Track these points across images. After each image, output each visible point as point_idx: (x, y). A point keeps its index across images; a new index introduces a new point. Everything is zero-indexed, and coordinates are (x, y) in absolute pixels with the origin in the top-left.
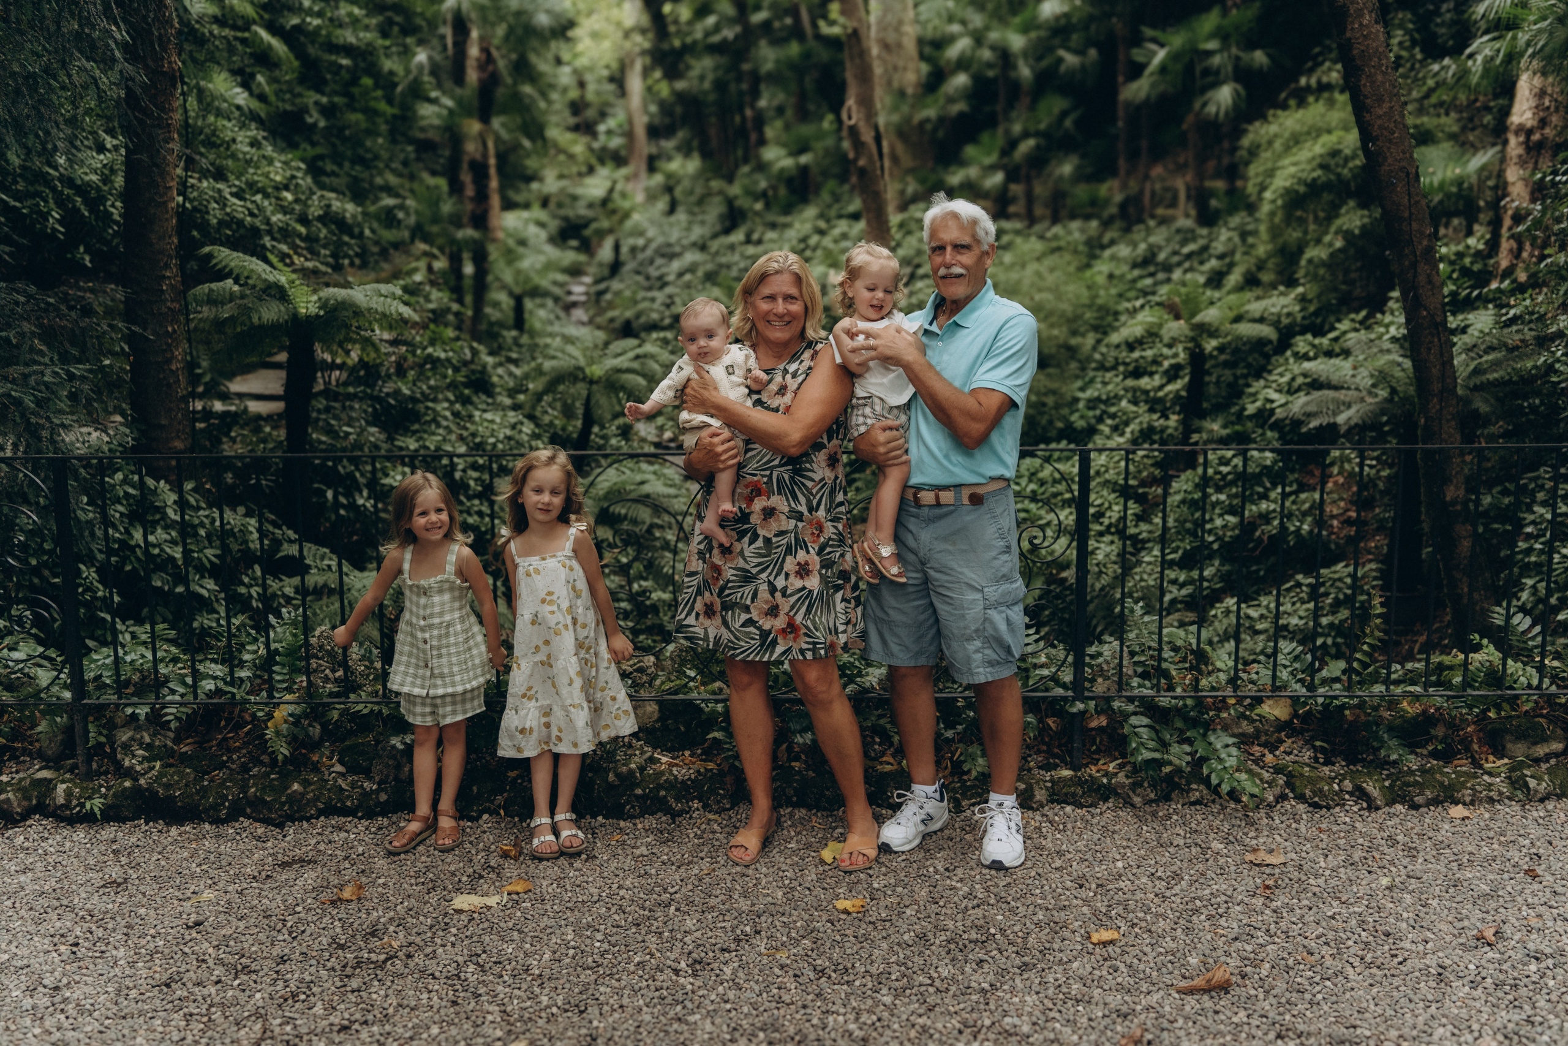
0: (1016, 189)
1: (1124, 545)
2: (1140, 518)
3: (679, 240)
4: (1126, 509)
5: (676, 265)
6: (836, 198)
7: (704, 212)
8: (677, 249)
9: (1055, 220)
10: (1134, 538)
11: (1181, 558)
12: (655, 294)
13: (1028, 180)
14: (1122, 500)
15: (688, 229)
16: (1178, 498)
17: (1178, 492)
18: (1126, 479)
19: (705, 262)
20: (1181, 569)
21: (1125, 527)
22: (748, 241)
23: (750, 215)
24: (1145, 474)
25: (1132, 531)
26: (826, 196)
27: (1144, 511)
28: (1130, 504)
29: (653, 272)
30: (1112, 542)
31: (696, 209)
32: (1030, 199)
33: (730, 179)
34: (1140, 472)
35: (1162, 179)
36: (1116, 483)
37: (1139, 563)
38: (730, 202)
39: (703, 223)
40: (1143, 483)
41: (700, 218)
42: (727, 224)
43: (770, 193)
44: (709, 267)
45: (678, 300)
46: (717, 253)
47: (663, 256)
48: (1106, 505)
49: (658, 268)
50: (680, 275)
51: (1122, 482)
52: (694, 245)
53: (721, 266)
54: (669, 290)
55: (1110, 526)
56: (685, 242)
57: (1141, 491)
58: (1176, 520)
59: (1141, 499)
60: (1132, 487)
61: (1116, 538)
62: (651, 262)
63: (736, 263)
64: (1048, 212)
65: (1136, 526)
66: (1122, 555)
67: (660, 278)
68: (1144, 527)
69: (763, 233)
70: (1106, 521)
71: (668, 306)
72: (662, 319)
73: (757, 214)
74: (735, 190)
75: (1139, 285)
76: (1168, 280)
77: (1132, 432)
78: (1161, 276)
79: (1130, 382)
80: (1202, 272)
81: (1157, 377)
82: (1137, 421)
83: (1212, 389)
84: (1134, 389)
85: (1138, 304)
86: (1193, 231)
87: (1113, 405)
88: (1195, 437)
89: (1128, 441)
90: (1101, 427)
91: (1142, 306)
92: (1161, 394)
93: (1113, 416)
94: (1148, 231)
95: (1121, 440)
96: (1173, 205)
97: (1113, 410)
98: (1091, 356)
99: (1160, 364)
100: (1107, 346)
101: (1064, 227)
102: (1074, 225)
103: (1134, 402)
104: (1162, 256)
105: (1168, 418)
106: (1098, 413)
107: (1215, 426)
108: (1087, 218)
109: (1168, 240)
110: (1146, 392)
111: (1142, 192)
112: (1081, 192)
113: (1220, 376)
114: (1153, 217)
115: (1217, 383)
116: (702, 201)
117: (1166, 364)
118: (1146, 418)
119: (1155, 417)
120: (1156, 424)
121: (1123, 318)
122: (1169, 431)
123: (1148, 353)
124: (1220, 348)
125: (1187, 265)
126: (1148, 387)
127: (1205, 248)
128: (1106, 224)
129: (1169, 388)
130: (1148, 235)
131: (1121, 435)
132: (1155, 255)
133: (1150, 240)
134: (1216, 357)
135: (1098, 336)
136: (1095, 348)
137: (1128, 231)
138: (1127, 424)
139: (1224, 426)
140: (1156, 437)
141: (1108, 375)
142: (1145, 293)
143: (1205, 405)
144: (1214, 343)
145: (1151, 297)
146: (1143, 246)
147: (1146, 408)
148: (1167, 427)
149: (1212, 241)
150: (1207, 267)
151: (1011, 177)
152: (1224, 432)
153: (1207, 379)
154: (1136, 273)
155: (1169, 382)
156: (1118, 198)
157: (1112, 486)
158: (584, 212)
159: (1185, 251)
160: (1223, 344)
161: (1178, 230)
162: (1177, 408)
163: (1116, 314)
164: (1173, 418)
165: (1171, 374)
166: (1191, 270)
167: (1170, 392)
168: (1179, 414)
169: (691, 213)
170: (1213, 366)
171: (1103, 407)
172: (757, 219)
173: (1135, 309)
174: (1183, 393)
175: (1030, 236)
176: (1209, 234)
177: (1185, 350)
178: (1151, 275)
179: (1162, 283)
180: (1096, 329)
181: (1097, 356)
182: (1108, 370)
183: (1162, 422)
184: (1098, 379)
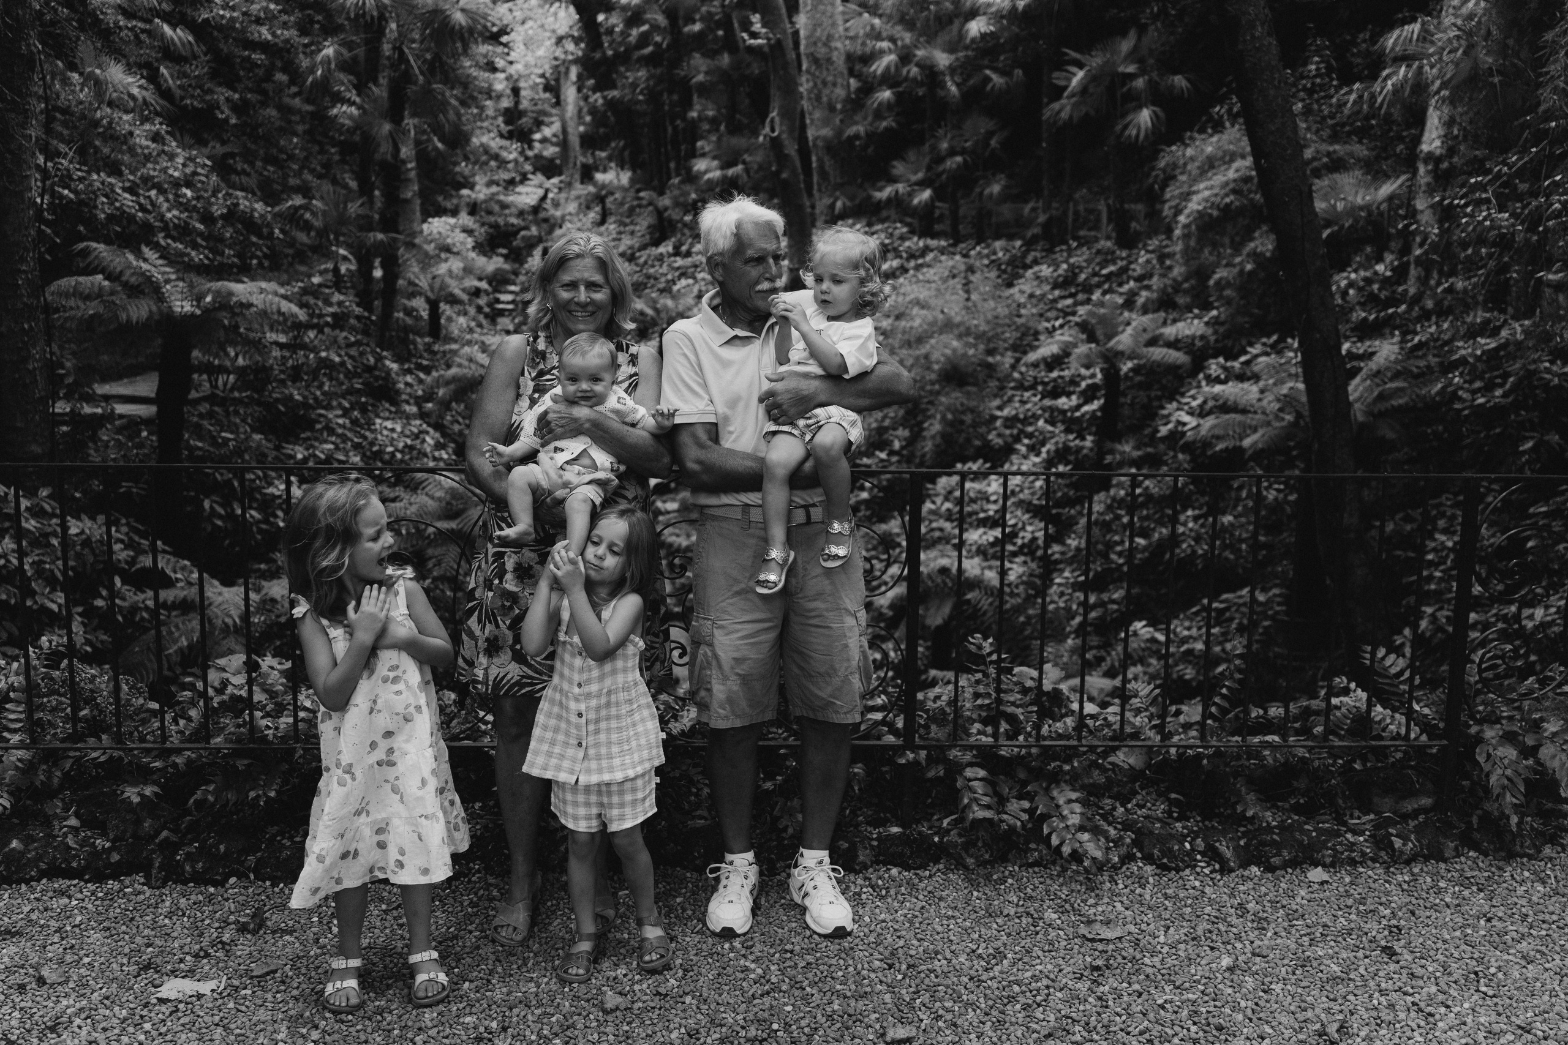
0: (941, 205)
7: (633, 223)
9: (981, 237)
13: (955, 199)
15: (618, 239)
22: (677, 253)
24: (1059, 494)
27: (1057, 532)
31: (628, 221)
32: (956, 218)
33: (661, 190)
35: (1086, 201)
36: (1030, 503)
38: (659, 213)
39: (632, 233)
41: (630, 228)
46: (645, 264)
48: (1019, 525)
51: (1036, 502)
55: (1022, 546)
57: (1054, 511)
60: (1045, 507)
63: (664, 275)
64: (972, 232)
75: (1060, 306)
76: (1088, 301)
77: (1048, 452)
78: (1081, 297)
79: (1047, 402)
80: (1121, 294)
81: (1074, 397)
82: (1053, 441)
83: (1126, 411)
84: (1052, 409)
85: (1057, 324)
86: (1114, 252)
87: (1031, 424)
88: (1109, 459)
89: (1044, 461)
90: (1018, 446)
91: (1062, 326)
92: (1077, 414)
93: (1030, 436)
94: (1070, 252)
95: (1037, 460)
96: (1096, 227)
97: (1030, 429)
98: (1010, 375)
99: (1078, 384)
100: (1026, 365)
101: (988, 246)
102: (998, 244)
103: (1051, 422)
104: (1083, 276)
105: (1083, 439)
106: (1015, 431)
107: (1127, 448)
108: (1011, 237)
109: (1089, 261)
110: (1064, 412)
111: (1065, 213)
112: (1006, 211)
113: (1134, 398)
114: (1075, 238)
115: (1132, 405)
116: (631, 211)
117: (1083, 384)
118: (1062, 438)
119: (1071, 437)
120: (1072, 444)
121: (1042, 338)
122: (1085, 451)
123: (1066, 373)
124: (1136, 370)
125: (1106, 286)
126: (1066, 407)
127: (1124, 270)
128: (1029, 244)
129: (1086, 408)
130: (1070, 256)
131: (1038, 455)
132: (1075, 275)
133: (1072, 260)
134: (1131, 379)
135: (1017, 355)
136: (1013, 367)
137: (1050, 251)
138: (1043, 444)
139: (1137, 448)
140: (1072, 458)
141: (1027, 394)
142: (1065, 313)
143: (1120, 426)
144: (1130, 365)
145: (1071, 318)
146: (1065, 266)
147: (1062, 428)
148: (1082, 448)
149: (1131, 263)
150: (1125, 288)
151: (938, 195)
152: (1136, 454)
153: (1122, 400)
154: (1057, 293)
155: (1086, 403)
156: (1042, 218)
157: (1026, 506)
158: (514, 220)
159: (1104, 272)
160: (1139, 365)
161: (1099, 252)
162: (1094, 429)
163: (1036, 334)
164: (1090, 438)
165: (1089, 395)
166: (1110, 291)
167: (1086, 413)
168: (1094, 434)
169: (622, 224)
170: (1129, 388)
171: (1020, 426)
172: (686, 231)
173: (1054, 329)
174: (1099, 414)
175: (954, 254)
176: (1129, 256)
177: (1102, 370)
178: (1072, 295)
179: (1082, 303)
180: (1015, 348)
181: (1016, 375)
182: (1027, 389)
183: (1077, 442)
184: (1017, 399)
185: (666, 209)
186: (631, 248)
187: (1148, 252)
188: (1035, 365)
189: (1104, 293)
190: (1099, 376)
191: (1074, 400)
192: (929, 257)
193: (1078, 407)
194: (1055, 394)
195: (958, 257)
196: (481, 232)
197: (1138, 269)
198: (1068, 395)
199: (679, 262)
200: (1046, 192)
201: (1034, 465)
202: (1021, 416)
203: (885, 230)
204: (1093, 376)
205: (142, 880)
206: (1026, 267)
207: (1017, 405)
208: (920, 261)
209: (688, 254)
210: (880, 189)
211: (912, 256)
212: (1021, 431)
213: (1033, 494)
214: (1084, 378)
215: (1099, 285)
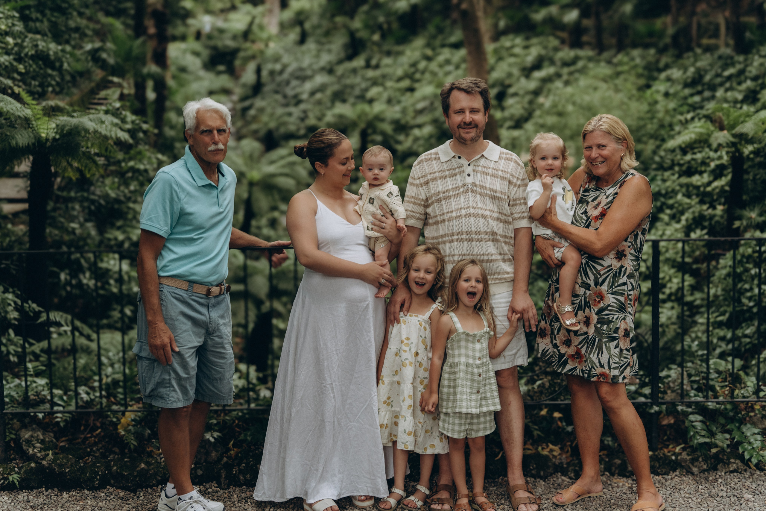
0: (587, 23)
1: (683, 311)
2: (694, 288)
3: (310, 65)
4: (683, 281)
5: (308, 86)
6: (440, 30)
7: (330, 42)
8: (309, 73)
9: (621, 47)
10: (690, 305)
11: (729, 319)
12: (292, 109)
13: (597, 16)
14: (680, 275)
15: (317, 56)
16: (724, 272)
17: (725, 267)
18: (683, 257)
19: (332, 84)
20: (728, 328)
21: (683, 296)
22: (368, 66)
23: (369, 44)
24: (698, 253)
25: (689, 299)
26: (431, 29)
27: (697, 283)
28: (687, 277)
29: (290, 92)
30: (673, 308)
31: (324, 40)
32: (599, 30)
33: (352, 15)
34: (693, 251)
35: (706, 15)
36: (674, 261)
37: (695, 323)
38: (352, 34)
39: (329, 51)
40: (696, 261)
41: (327, 47)
42: (350, 51)
43: (385, 26)
44: (336, 87)
45: (311, 115)
46: (342, 76)
47: (298, 78)
48: (667, 278)
49: (294, 88)
50: (313, 93)
51: (679, 260)
52: (323, 69)
53: (346, 86)
54: (302, 106)
55: (670, 295)
56: (316, 67)
57: (695, 266)
58: (723, 290)
59: (695, 273)
60: (687, 263)
61: (676, 305)
62: (288, 83)
63: (358, 84)
64: (613, 41)
65: (692, 294)
66: (681, 317)
67: (296, 96)
68: (698, 295)
69: (380, 60)
70: (667, 291)
71: (302, 119)
72: (298, 130)
73: (374, 43)
74: (357, 24)
75: (690, 101)
76: (713, 97)
77: (687, 220)
78: (707, 94)
79: (684, 180)
80: (740, 91)
81: (705, 175)
82: (691, 210)
83: (750, 185)
84: (688, 185)
85: (689, 116)
86: (732, 58)
87: (671, 198)
88: (737, 224)
89: (683, 227)
90: (662, 216)
91: (693, 119)
92: (709, 189)
93: (671, 207)
94: (696, 58)
95: (678, 226)
96: (716, 35)
97: (671, 202)
98: (652, 159)
99: (708, 165)
100: (665, 150)
101: (627, 54)
102: (636, 53)
103: (688, 195)
104: (707, 78)
105: (714, 208)
106: (659, 204)
107: (753, 215)
108: (646, 46)
109: (711, 65)
110: (697, 188)
111: (689, 26)
112: (641, 26)
113: (755, 175)
114: (699, 46)
115: (754, 179)
116: (327, 34)
117: (713, 165)
118: (697, 209)
119: (705, 207)
120: (706, 213)
121: (677, 128)
122: (717, 218)
123: (699, 156)
124: (756, 153)
125: (728, 85)
126: (699, 183)
127: (742, 72)
128: (662, 51)
129: (716, 184)
130: (696, 61)
131: (679, 221)
132: (701, 77)
133: (699, 64)
134: (752, 160)
135: (658, 143)
136: (654, 152)
137: (679, 56)
138: (682, 213)
139: (761, 215)
140: (706, 224)
141: (667, 174)
142: (694, 107)
143: (745, 197)
144: (750, 148)
145: (699, 111)
146: (692, 70)
147: (697, 200)
148: (715, 216)
149: (747, 66)
150: (744, 86)
151: (584, 14)
152: (761, 219)
153: (746, 177)
154: (687, 91)
155: (715, 179)
156: (671, 31)
157: (673, 263)
158: (230, 43)
159: (726, 73)
160: (758, 149)
161: (720, 57)
162: (723, 200)
163: (671, 126)
164: (720, 208)
165: (718, 173)
166: (731, 89)
167: (716, 187)
168: (724, 204)
169: (319, 43)
170: (750, 167)
171: (662, 199)
172: (375, 48)
173: (687, 121)
174: (727, 188)
175: (598, 61)
176: (746, 60)
177: (727, 153)
178: (699, 93)
179: (708, 99)
180: (654, 136)
181: (657, 159)
182: (666, 170)
183: (710, 211)
184: (659, 178)
185: (357, 30)
186: (330, 63)
187: (761, 56)
188: (673, 151)
189: (727, 90)
190: (725, 158)
191: (706, 178)
192: (580, 64)
193: (709, 184)
194: (689, 172)
195: (603, 64)
196: (206, 53)
197: (753, 70)
198: (701, 173)
199: (370, 73)
200: (674, 9)
201: (676, 230)
202: (663, 192)
203: (540, 43)
204: (720, 158)
205: (216, 485)
206: (660, 71)
207: (659, 183)
208: (572, 68)
209: (377, 67)
210: (537, 11)
211: (566, 64)
212: (663, 204)
213: (677, 253)
214: (713, 160)
215: (721, 84)
